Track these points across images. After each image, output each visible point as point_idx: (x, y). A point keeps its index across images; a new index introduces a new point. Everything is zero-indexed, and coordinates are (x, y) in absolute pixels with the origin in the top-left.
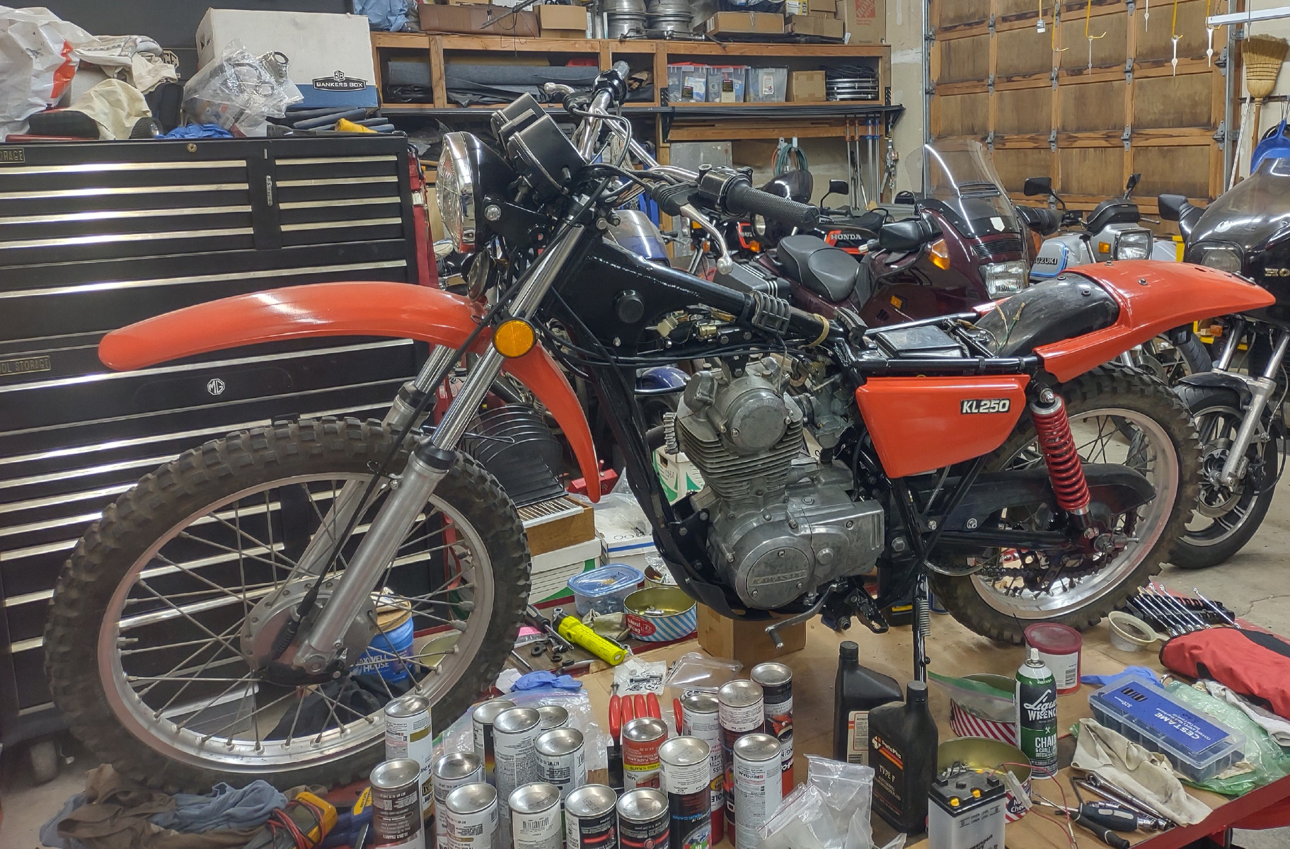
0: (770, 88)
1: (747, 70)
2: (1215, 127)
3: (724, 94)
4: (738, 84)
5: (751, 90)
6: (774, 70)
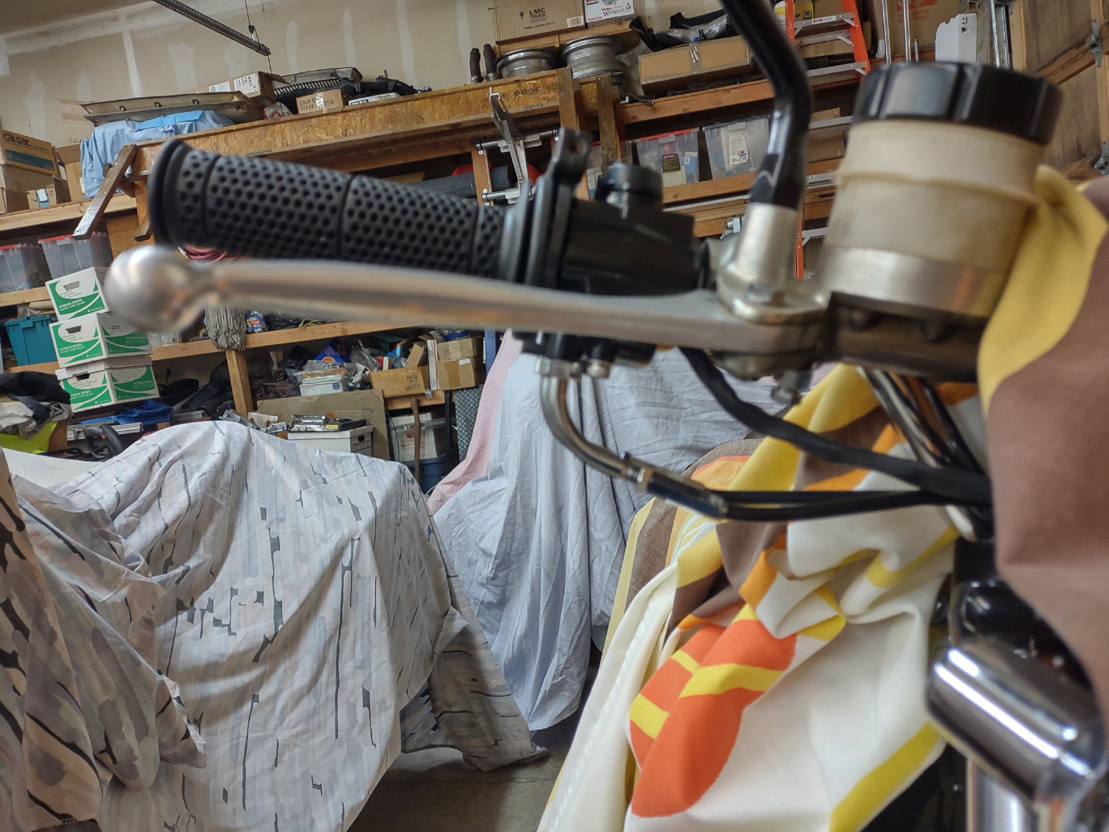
0: (740, 155)
1: (699, 134)
3: (666, 176)
4: (689, 158)
5: (712, 162)
6: (742, 125)
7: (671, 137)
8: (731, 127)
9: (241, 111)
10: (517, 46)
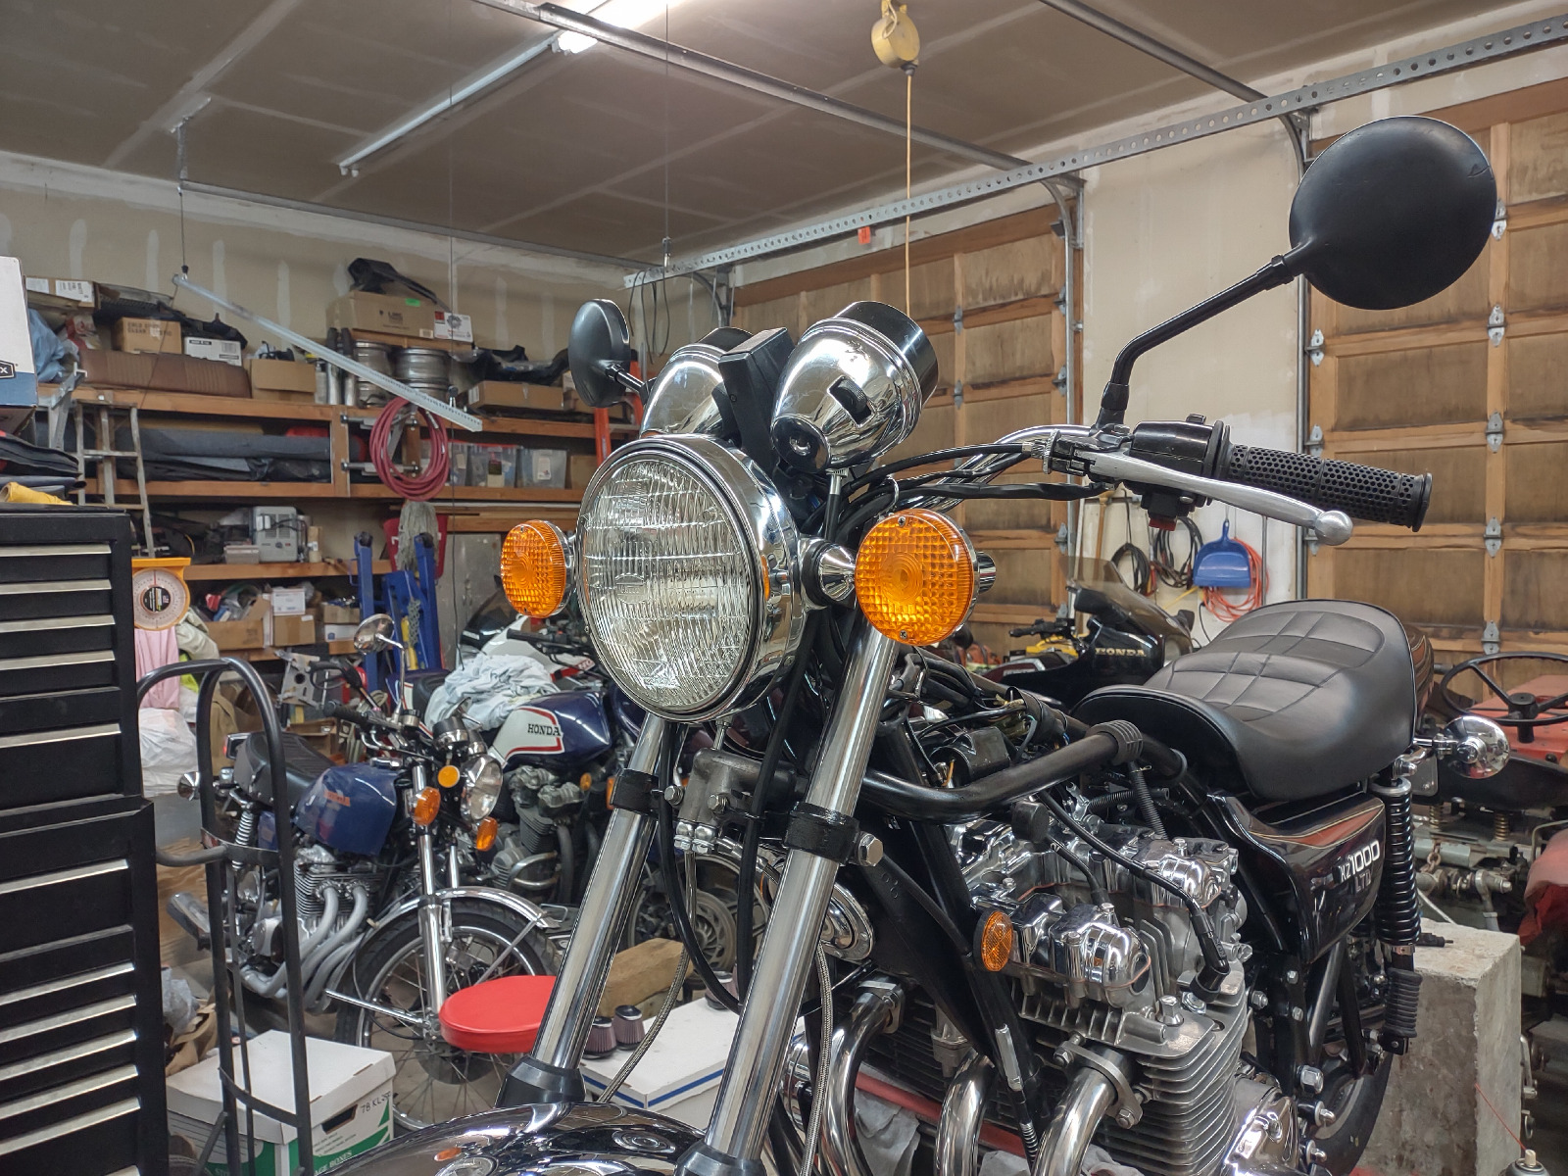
0: (547, 473)
1: (519, 451)
2: (1056, 531)
3: (491, 478)
4: (508, 466)
5: (524, 474)
6: (550, 451)
7: (500, 449)
8: (541, 451)
9: (64, 317)
10: (369, 336)
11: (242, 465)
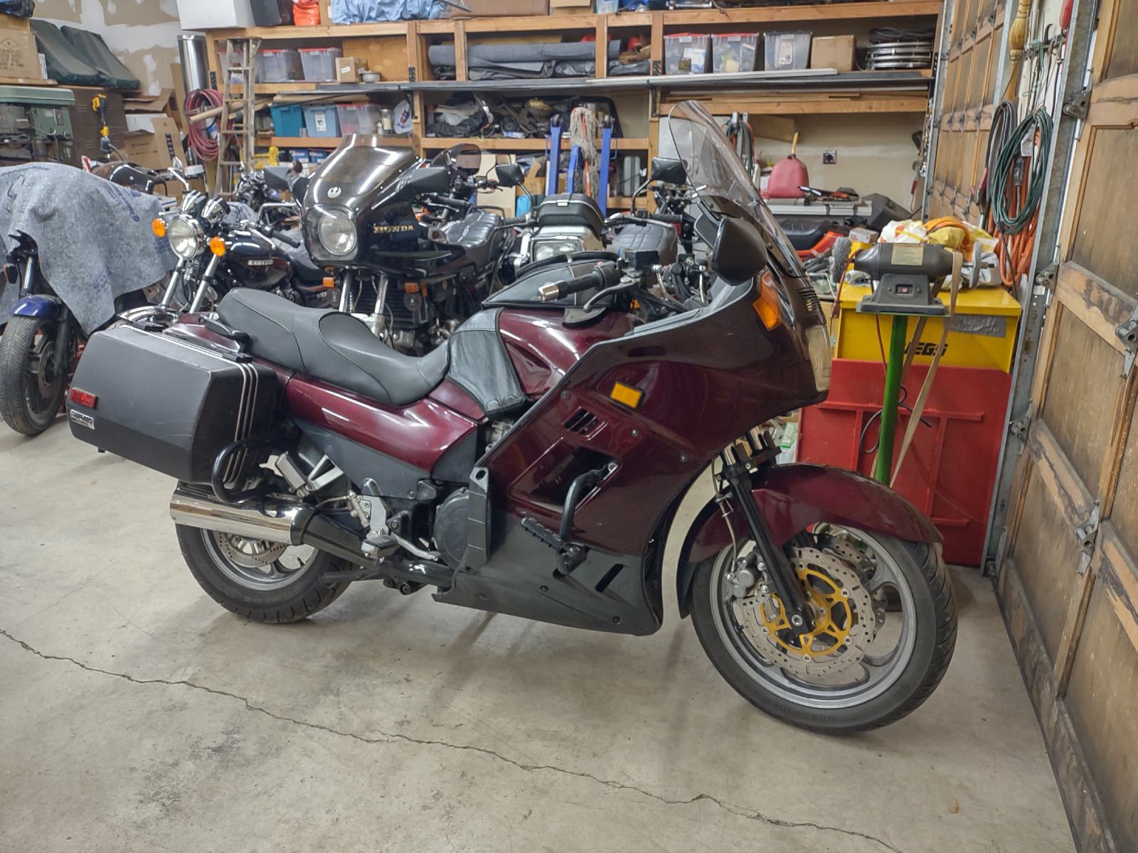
0: (788, 57)
1: (760, 38)
5: (767, 59)
6: (792, 36)
7: (737, 37)
11: (537, 67)
